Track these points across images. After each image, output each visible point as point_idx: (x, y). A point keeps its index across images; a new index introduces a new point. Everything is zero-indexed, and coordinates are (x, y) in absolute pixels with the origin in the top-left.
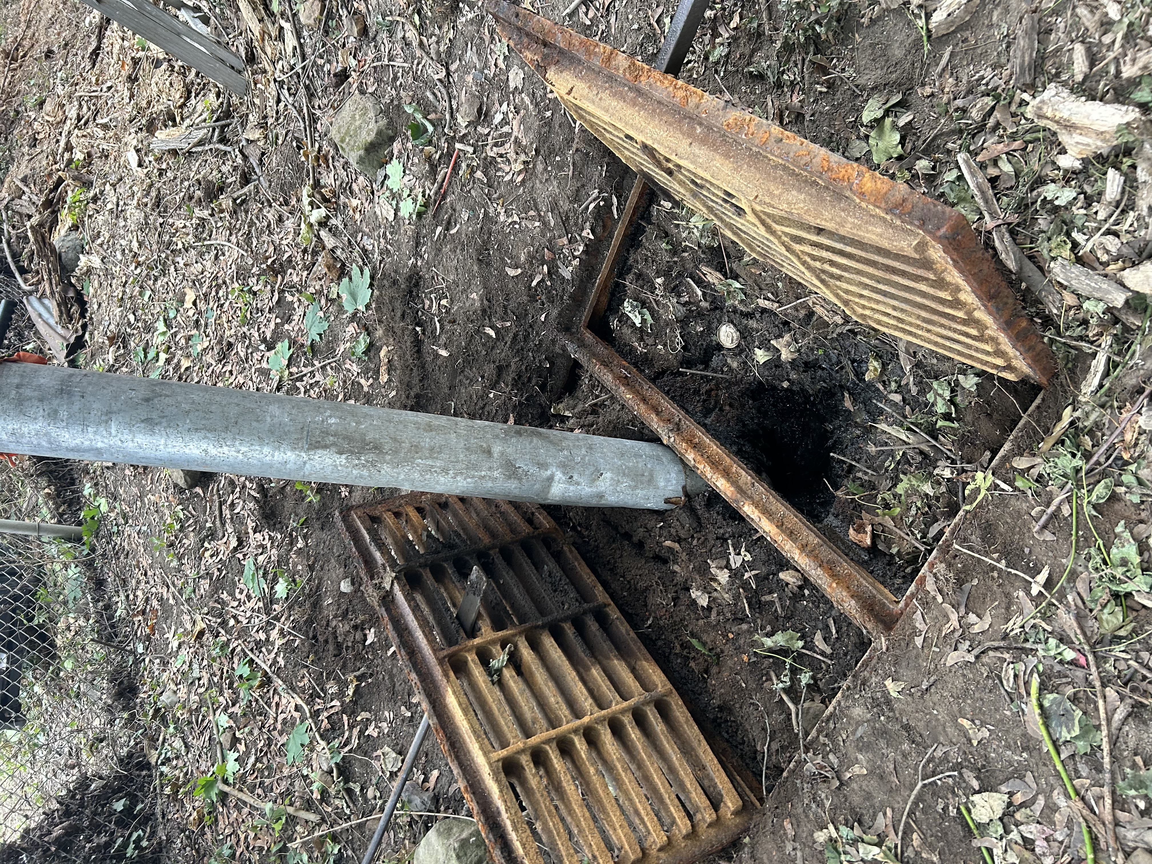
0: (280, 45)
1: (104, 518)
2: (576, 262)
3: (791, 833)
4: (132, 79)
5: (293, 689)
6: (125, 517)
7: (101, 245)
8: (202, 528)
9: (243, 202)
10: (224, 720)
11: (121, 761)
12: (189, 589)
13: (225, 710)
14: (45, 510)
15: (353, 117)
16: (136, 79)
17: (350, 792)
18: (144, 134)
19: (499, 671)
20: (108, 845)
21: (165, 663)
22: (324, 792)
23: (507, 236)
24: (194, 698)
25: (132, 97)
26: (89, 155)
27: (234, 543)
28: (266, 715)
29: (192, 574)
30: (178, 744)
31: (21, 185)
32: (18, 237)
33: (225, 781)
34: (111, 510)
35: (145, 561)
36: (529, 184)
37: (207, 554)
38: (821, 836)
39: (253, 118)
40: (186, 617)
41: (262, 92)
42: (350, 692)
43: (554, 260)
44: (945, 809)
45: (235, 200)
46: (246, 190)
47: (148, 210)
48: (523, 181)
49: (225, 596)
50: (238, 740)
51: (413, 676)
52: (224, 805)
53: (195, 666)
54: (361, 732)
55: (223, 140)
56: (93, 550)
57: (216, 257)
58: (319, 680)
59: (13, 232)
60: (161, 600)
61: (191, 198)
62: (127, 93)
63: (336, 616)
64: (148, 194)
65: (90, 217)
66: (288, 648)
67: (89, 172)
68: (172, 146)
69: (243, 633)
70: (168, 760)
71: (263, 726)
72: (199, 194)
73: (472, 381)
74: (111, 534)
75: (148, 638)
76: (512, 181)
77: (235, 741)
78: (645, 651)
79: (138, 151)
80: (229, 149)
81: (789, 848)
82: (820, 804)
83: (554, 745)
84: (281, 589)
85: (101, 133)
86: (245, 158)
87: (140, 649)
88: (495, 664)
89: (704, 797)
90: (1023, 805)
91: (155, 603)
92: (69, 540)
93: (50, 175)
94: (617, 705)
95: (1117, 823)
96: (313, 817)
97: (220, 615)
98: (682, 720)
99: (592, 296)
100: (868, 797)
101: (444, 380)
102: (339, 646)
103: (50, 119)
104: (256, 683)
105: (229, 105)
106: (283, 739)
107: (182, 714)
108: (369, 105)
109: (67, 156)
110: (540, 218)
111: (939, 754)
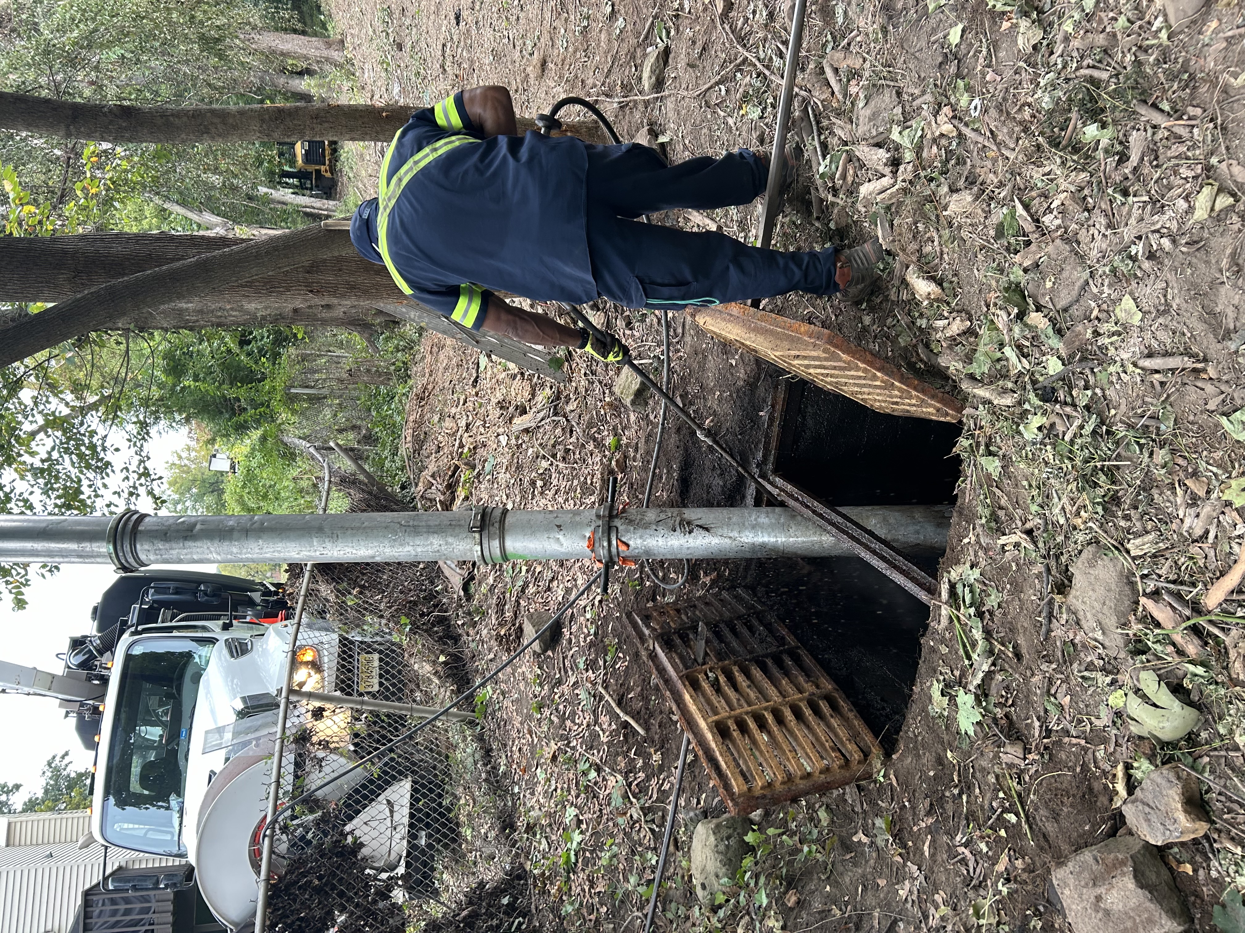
1: (490, 700)
5: (615, 772)
6: (503, 693)
8: (553, 679)
10: (572, 811)
11: (506, 872)
13: (572, 803)
15: (627, 377)
18: (508, 425)
24: (552, 805)
26: (474, 448)
28: (598, 796)
30: (544, 844)
31: (431, 480)
34: (494, 692)
39: (573, 396)
40: (545, 747)
49: (569, 724)
52: (574, 873)
53: (552, 781)
54: (659, 789)
55: (556, 414)
56: (483, 727)
65: (476, 488)
67: (475, 458)
68: (525, 427)
70: (538, 862)
74: (495, 711)
75: (521, 779)
77: (579, 822)
79: (506, 435)
80: (559, 419)
83: (750, 714)
85: (481, 431)
86: (569, 422)
87: (516, 790)
89: (855, 748)
91: (525, 750)
93: (449, 468)
94: (796, 696)
97: (567, 739)
98: (844, 705)
103: (449, 431)
105: (558, 392)
107: (545, 821)
109: (460, 452)
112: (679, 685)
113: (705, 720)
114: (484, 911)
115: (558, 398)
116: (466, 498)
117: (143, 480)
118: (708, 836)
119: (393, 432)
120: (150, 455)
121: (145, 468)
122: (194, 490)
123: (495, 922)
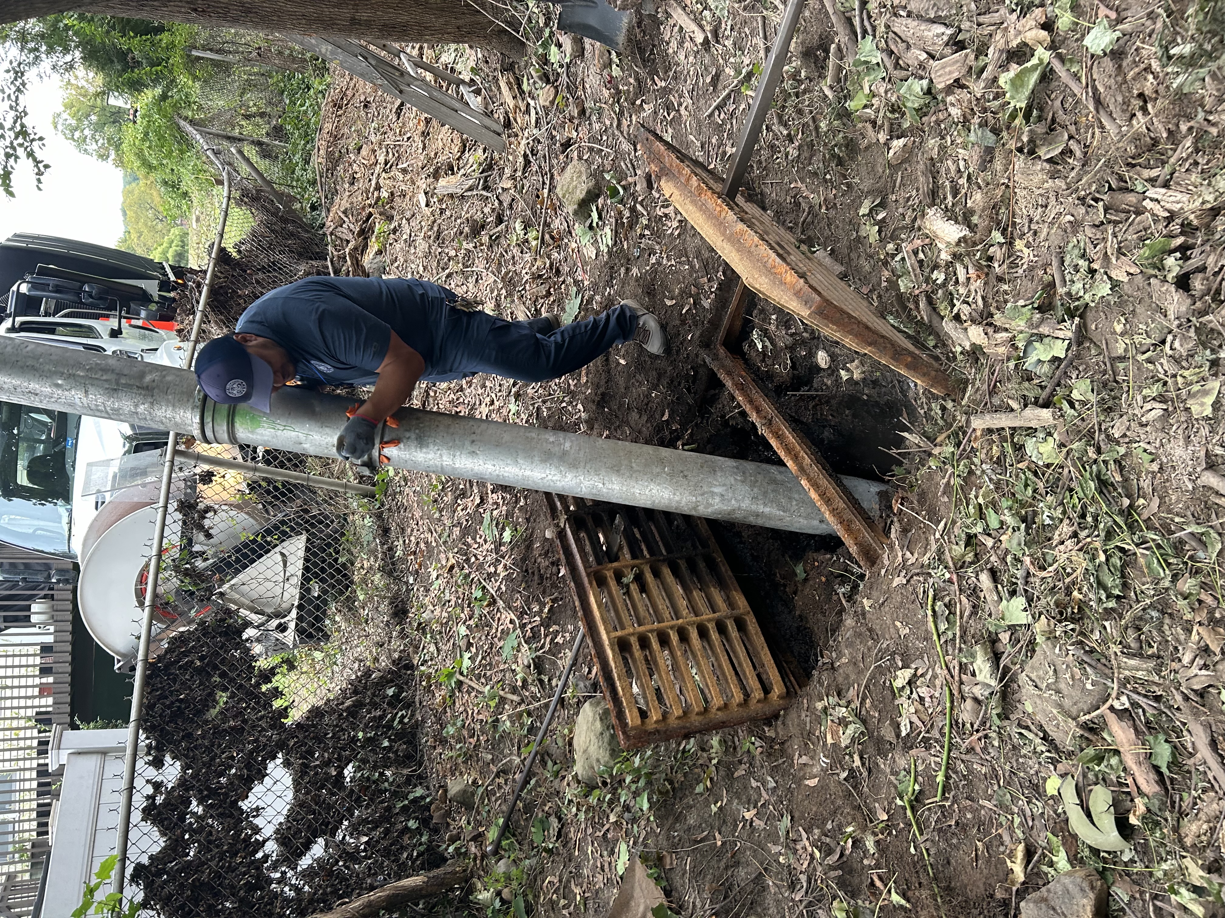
0: (527, 117)
1: (391, 480)
2: (713, 296)
3: (806, 705)
4: (425, 134)
5: (510, 608)
6: (405, 480)
7: (397, 268)
8: (457, 489)
9: (497, 238)
10: (463, 630)
11: (394, 661)
12: (446, 534)
13: (464, 623)
14: (350, 473)
15: (572, 178)
16: (428, 134)
17: (541, 681)
18: (432, 180)
19: (627, 586)
20: (381, 717)
21: (427, 590)
22: (524, 681)
23: (667, 275)
24: (445, 614)
25: (424, 148)
26: (392, 194)
27: (478, 501)
28: (491, 627)
29: (448, 523)
30: (432, 648)
31: (342, 216)
32: (339, 257)
33: (461, 674)
34: (396, 475)
35: (418, 514)
36: (683, 237)
37: (459, 508)
38: (819, 705)
39: (508, 171)
40: (442, 556)
41: (515, 151)
42: (546, 610)
43: (698, 294)
44: (884, 683)
45: (491, 237)
46: (499, 228)
47: (431, 241)
48: (679, 235)
49: (469, 540)
50: (472, 644)
51: (572, 584)
52: (460, 691)
53: (447, 591)
54: (552, 640)
55: (486, 188)
56: (383, 505)
57: (477, 281)
58: (527, 602)
59: (335, 253)
60: (426, 543)
61: (461, 233)
62: (421, 145)
63: (540, 555)
64: (432, 228)
65: (391, 244)
66: (508, 578)
67: (392, 208)
68: (450, 191)
69: (481, 566)
70: (426, 661)
71: (488, 634)
72: (467, 229)
73: (641, 384)
74: (395, 493)
75: (417, 572)
76: (672, 234)
77: (469, 645)
78: (736, 585)
79: (426, 193)
80: (489, 195)
81: (803, 715)
82: (822, 685)
83: (655, 634)
84: (507, 535)
85: (401, 176)
86: (501, 203)
87: (411, 581)
88: (625, 580)
89: (757, 683)
90: (922, 675)
91: (422, 545)
92: (365, 496)
93: (363, 208)
94: (707, 615)
95: (961, 683)
96: (515, 698)
97: (466, 554)
98: (753, 632)
99: (726, 321)
100: (847, 677)
101: (622, 382)
102: (541, 577)
103: (365, 162)
104: (485, 603)
105: (492, 159)
106: (501, 644)
107: (436, 627)
108: (583, 169)
109: (376, 194)
110: (689, 263)
111: (884, 646)
112: (586, 580)
113: (608, 633)
114: (368, 701)
115: (490, 167)
116: (379, 252)
117: (20, 140)
118: (595, 720)
119: (307, 134)
120: (27, 110)
121: (23, 126)
122: (94, 118)
123: (379, 713)
